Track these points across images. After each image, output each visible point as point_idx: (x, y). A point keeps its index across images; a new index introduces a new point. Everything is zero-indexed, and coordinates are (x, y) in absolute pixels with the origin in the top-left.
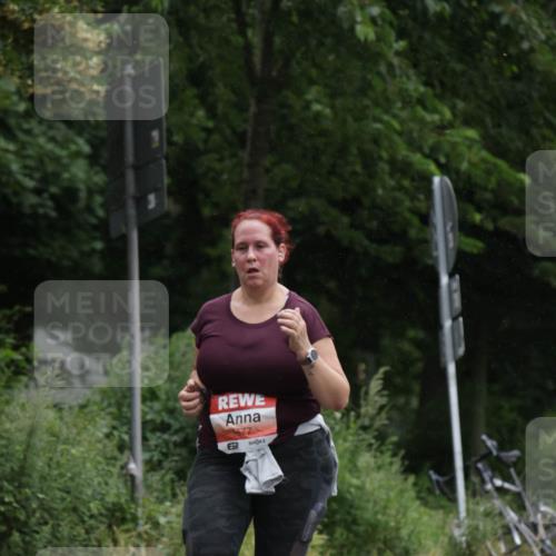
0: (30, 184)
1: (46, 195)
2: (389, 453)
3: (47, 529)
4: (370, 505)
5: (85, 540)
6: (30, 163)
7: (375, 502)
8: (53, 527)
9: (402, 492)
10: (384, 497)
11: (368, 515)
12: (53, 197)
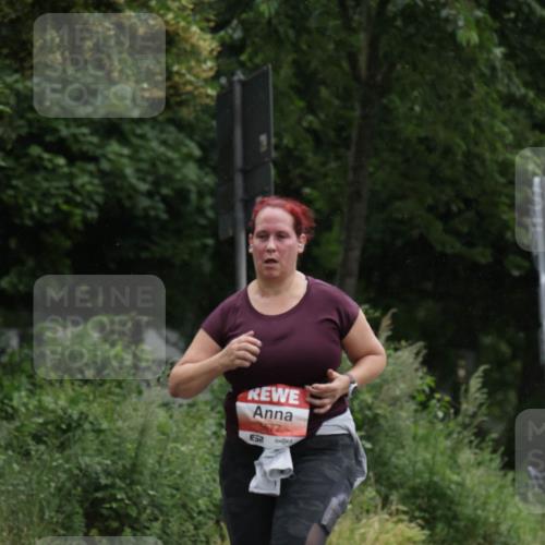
0: (144, 187)
1: (157, 198)
2: (490, 449)
3: (157, 525)
4: (470, 501)
5: (193, 536)
6: (144, 166)
7: (476, 499)
8: (163, 522)
9: (502, 487)
10: (484, 493)
11: (468, 511)
12: (164, 199)
